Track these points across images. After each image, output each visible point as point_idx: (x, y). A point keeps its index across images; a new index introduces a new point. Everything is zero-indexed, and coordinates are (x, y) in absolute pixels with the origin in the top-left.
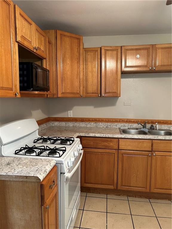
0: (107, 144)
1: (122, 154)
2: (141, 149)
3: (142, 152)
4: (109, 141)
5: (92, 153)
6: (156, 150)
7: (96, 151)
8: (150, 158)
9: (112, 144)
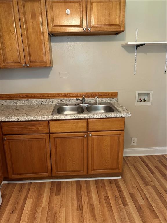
0: (34, 128)
1: (54, 138)
2: (76, 131)
3: (77, 133)
4: (37, 125)
5: (17, 140)
6: (92, 130)
7: (22, 138)
8: (85, 140)
9: (41, 128)
